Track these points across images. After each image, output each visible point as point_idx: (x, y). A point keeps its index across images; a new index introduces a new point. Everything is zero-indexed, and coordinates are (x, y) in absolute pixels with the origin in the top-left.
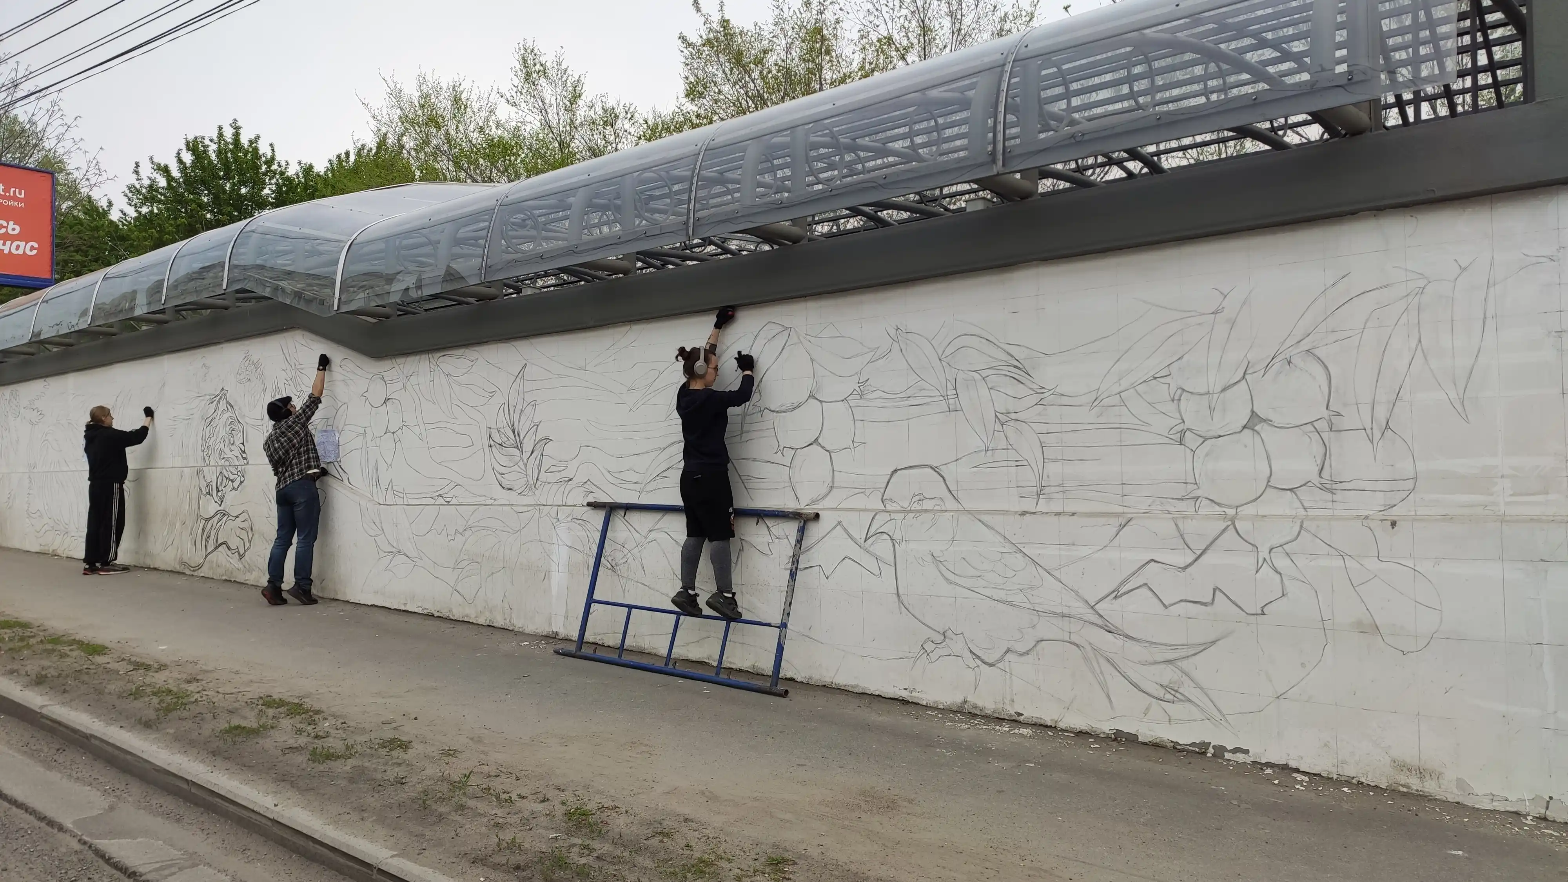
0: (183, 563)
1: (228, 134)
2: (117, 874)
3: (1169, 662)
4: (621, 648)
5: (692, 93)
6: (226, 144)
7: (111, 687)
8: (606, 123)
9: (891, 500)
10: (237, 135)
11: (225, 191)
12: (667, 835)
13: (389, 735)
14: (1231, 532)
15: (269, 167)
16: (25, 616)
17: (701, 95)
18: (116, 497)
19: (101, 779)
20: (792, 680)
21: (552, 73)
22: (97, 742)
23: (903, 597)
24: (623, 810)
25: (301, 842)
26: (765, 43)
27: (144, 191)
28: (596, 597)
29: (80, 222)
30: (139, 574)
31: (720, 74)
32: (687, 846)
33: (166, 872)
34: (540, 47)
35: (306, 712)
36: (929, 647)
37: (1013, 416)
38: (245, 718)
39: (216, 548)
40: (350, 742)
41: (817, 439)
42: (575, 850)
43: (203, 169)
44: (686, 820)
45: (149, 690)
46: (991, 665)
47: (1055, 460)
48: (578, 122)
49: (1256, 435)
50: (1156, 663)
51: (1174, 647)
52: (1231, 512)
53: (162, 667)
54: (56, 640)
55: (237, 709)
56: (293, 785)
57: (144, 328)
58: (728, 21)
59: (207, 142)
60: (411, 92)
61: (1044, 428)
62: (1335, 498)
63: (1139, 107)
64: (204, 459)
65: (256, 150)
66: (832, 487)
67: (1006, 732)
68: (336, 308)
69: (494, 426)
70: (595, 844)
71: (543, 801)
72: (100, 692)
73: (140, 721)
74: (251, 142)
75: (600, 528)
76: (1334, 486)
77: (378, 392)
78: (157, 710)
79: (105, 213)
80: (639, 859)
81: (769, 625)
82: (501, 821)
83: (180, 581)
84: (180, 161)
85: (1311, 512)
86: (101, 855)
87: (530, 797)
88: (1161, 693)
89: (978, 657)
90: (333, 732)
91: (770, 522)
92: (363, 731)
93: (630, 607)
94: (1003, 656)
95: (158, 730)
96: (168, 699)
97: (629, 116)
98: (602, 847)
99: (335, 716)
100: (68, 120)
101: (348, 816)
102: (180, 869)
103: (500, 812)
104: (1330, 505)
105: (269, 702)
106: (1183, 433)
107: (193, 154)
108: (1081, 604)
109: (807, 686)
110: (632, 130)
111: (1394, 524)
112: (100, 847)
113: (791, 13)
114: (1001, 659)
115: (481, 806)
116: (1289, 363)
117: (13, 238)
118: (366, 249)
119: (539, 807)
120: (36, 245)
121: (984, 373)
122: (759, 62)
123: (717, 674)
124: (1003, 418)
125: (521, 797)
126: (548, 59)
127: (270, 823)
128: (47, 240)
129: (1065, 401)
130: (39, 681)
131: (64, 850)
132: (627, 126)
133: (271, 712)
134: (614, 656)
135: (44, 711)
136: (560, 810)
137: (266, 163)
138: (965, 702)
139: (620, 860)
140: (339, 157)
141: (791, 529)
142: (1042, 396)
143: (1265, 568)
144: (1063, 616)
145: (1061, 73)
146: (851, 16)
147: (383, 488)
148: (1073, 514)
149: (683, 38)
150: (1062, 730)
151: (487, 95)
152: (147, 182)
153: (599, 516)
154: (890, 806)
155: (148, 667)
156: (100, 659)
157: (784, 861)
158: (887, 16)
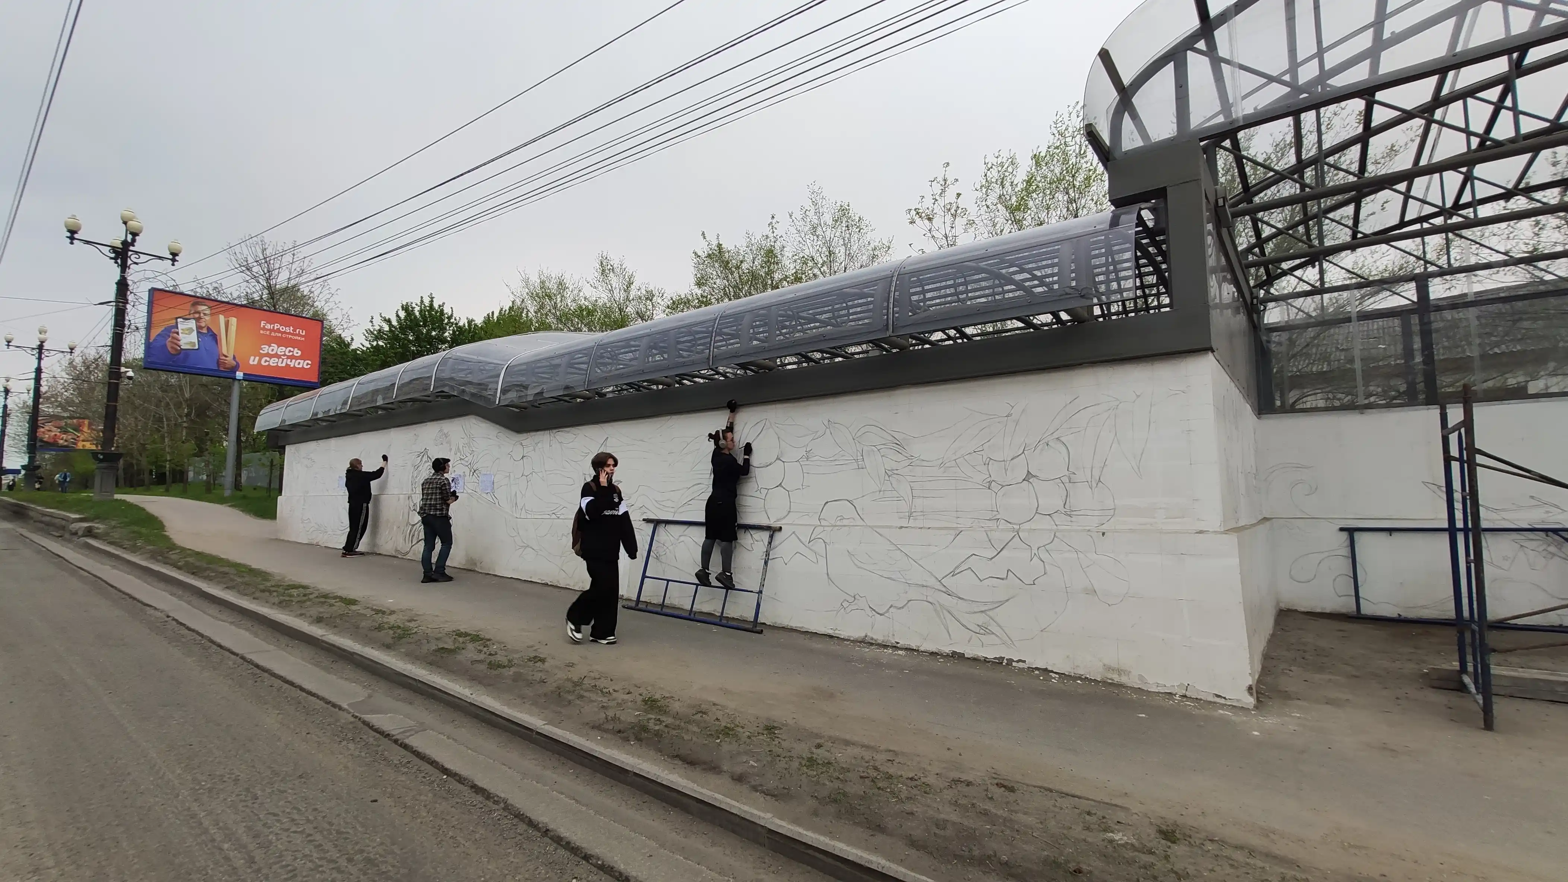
0: (396, 551)
1: (427, 302)
2: (378, 735)
3: (982, 612)
4: (663, 605)
5: (699, 284)
6: (425, 307)
7: (363, 624)
8: (647, 299)
9: (824, 519)
10: (432, 301)
11: (423, 333)
12: (705, 713)
13: (533, 655)
14: (1017, 539)
15: (449, 320)
16: (305, 581)
17: (704, 284)
18: (364, 512)
19: (362, 679)
20: (764, 624)
21: (617, 270)
22: (358, 657)
23: (830, 576)
24: (677, 698)
25: (488, 716)
26: (741, 258)
27: (375, 332)
28: (647, 574)
29: (334, 350)
30: (370, 557)
31: (715, 273)
32: (717, 719)
33: (408, 734)
34: (611, 256)
35: (482, 639)
36: (845, 604)
37: (896, 472)
38: (446, 643)
39: (418, 542)
40: (510, 657)
41: (781, 484)
42: (652, 721)
43: (411, 320)
44: (714, 704)
45: (386, 626)
46: (881, 615)
47: (919, 497)
48: (631, 298)
49: (1030, 485)
50: (975, 612)
51: (985, 603)
52: (1017, 527)
53: (392, 612)
54: (326, 596)
55: (441, 638)
56: (480, 683)
57: (380, 412)
58: (721, 245)
59: (414, 305)
60: (535, 280)
61: (914, 479)
62: (1073, 519)
63: (959, 300)
64: (413, 490)
65: (442, 311)
66: (789, 512)
67: (890, 653)
68: (497, 403)
69: (587, 473)
70: (663, 718)
71: (628, 693)
72: (357, 627)
73: (383, 645)
74: (440, 306)
75: (650, 534)
76: (1072, 513)
77: (518, 452)
78: (393, 638)
79: (349, 345)
80: (690, 727)
81: (752, 592)
82: (605, 704)
83: (395, 561)
84: (398, 316)
85: (1059, 527)
86: (366, 724)
87: (621, 691)
88: (978, 630)
89: (874, 610)
90: (499, 652)
91: (752, 532)
92: (517, 652)
93: (668, 581)
94: (888, 609)
95: (394, 650)
96: (399, 631)
97: (661, 295)
98: (669, 720)
99: (500, 643)
100: (332, 291)
101: (515, 701)
102: (416, 732)
103: (605, 700)
104: (1070, 523)
105: (460, 634)
106: (990, 482)
107: (406, 312)
108: (934, 579)
109: (773, 627)
110: (662, 303)
111: (1103, 534)
112: (367, 720)
113: (756, 241)
114: (888, 611)
115: (593, 696)
116: (1048, 445)
117: (296, 358)
118: (516, 369)
119: (626, 697)
120: (310, 362)
121: (879, 447)
122: (738, 268)
123: (721, 620)
124: (890, 473)
125: (615, 691)
126: (616, 263)
127: (468, 705)
128: (317, 360)
129: (925, 463)
130: (319, 620)
131: (343, 721)
132: (659, 300)
133: (461, 639)
134: (659, 610)
135: (324, 638)
136: (640, 698)
137: (447, 318)
138: (866, 636)
139: (679, 727)
140: (488, 315)
141: (765, 535)
142: (911, 461)
143: (1035, 559)
144: (923, 586)
145: (919, 280)
146: (789, 244)
147: (520, 508)
148: (929, 528)
149: (696, 253)
150: (922, 652)
151: (577, 281)
152: (377, 328)
153: (651, 526)
154: (831, 696)
155: (384, 613)
156: (353, 607)
157: (774, 728)
158: (809, 245)
